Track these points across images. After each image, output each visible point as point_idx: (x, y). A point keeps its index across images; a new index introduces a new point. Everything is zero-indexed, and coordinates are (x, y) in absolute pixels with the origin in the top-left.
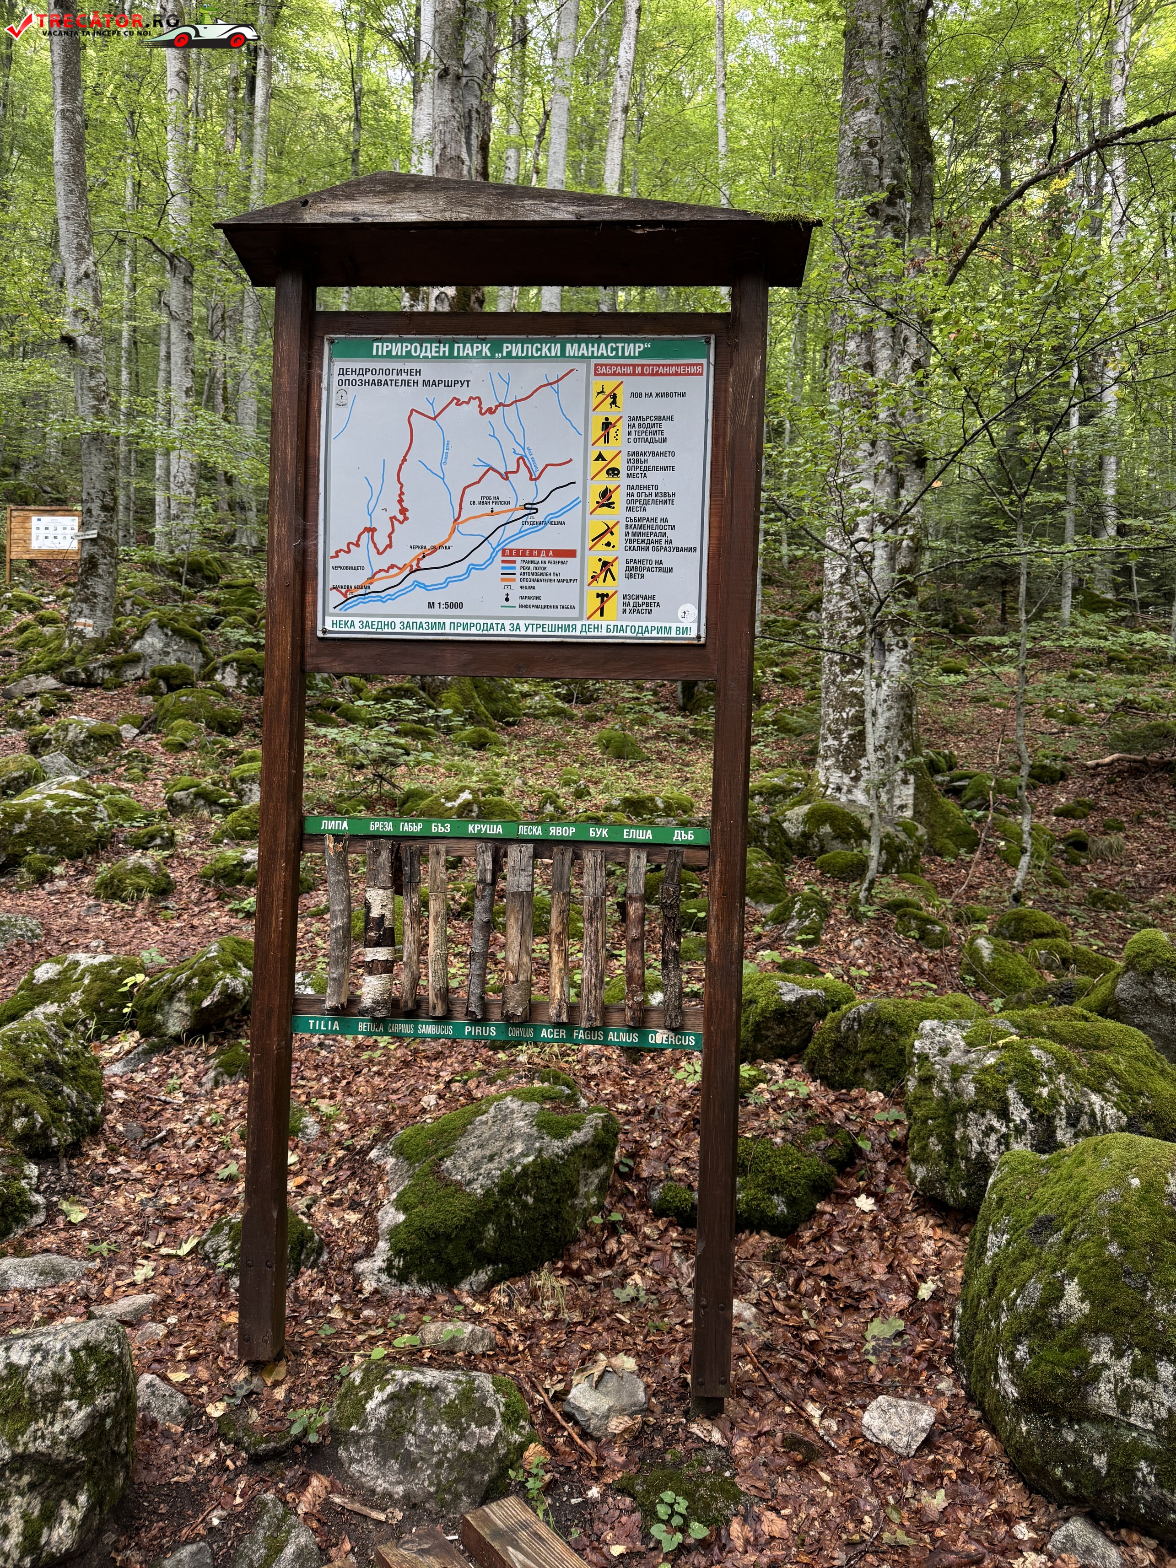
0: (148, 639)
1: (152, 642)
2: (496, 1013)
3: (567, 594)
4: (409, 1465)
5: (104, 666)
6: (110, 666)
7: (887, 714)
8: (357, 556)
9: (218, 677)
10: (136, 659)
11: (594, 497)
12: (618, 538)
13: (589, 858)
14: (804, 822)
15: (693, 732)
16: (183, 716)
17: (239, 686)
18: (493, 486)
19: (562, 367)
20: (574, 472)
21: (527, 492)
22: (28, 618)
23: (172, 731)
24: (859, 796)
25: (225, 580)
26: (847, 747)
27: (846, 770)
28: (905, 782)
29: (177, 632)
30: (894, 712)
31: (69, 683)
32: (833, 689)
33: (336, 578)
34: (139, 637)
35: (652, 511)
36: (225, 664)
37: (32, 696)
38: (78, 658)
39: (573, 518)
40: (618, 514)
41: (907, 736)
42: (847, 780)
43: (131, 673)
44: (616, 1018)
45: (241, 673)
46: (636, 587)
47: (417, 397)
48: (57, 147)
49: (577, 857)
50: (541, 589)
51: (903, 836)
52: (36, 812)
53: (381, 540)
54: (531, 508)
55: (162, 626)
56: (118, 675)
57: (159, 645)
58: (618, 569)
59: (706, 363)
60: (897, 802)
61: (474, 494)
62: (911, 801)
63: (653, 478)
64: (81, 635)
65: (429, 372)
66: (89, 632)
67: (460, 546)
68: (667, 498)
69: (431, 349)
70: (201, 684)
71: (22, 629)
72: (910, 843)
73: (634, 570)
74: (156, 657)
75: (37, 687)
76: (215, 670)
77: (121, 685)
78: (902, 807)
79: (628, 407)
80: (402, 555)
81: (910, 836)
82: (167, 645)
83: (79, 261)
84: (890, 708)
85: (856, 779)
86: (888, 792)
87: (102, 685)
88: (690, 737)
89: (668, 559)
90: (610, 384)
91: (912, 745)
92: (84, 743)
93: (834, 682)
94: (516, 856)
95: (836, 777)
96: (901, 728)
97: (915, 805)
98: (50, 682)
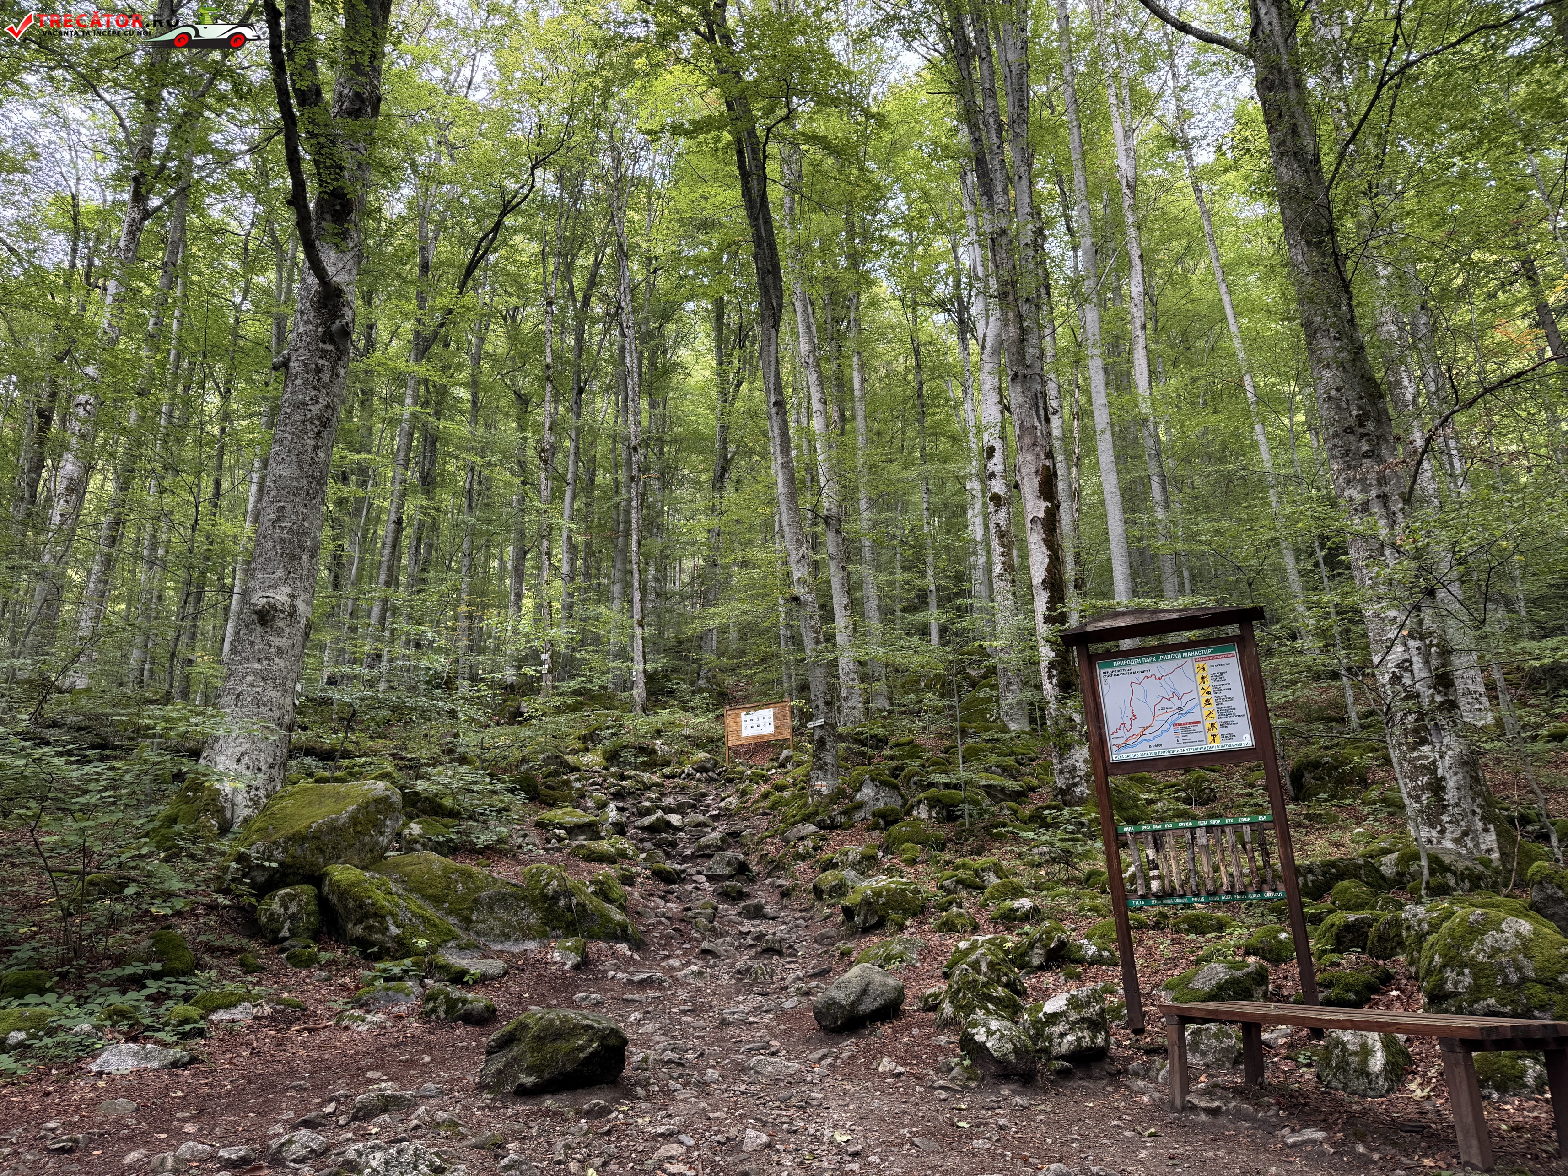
0: (865, 790)
1: (867, 792)
2: (1203, 892)
3: (1201, 736)
4: (1203, 1054)
5: (841, 813)
6: (844, 813)
7: (1455, 778)
8: (1120, 733)
9: (915, 813)
10: (860, 806)
11: (1203, 702)
12: (1215, 715)
13: (1227, 830)
14: (1397, 865)
15: (1307, 816)
16: (907, 841)
17: (930, 817)
18: (1165, 703)
19: (1183, 661)
20: (1194, 695)
21: (1178, 704)
22: (764, 788)
23: (904, 851)
24: (1448, 844)
25: (892, 741)
26: (1428, 807)
27: (1432, 826)
28: (1486, 830)
29: (884, 783)
30: (1460, 776)
31: (824, 828)
32: (1405, 764)
33: (1114, 742)
34: (859, 790)
35: (1226, 704)
36: (919, 802)
37: (802, 838)
38: (820, 810)
39: (1197, 710)
40: (1213, 706)
41: (1479, 794)
42: (1434, 834)
43: (859, 816)
44: (1250, 889)
45: (931, 807)
46: (1225, 731)
47: (1133, 677)
48: (780, 485)
49: (1223, 832)
50: (1189, 736)
51: (1480, 868)
52: (888, 890)
53: (1128, 726)
54: (1181, 709)
55: (873, 780)
56: (850, 819)
57: (872, 794)
58: (1217, 725)
59: (1236, 652)
60: (1484, 847)
61: (1159, 707)
62: (1495, 845)
63: (1223, 693)
64: (819, 793)
65: (1135, 669)
66: (825, 791)
67: (1157, 725)
68: (1231, 699)
69: (1134, 661)
70: (907, 818)
71: (765, 796)
72: (1487, 873)
73: (1223, 725)
74: (871, 803)
75: (804, 832)
76: (912, 807)
77: (853, 826)
78: (1489, 851)
79: (1209, 671)
80: (1138, 731)
81: (1487, 867)
82: (877, 793)
83: (798, 549)
84: (1456, 774)
85: (1442, 832)
86: (1472, 839)
87: (841, 827)
88: (1307, 822)
89: (1235, 720)
90: (1201, 664)
91: (1485, 799)
92: (860, 862)
93: (1405, 759)
94: (1199, 832)
95: (1425, 832)
96: (1471, 788)
97: (1500, 848)
98: (811, 828)
